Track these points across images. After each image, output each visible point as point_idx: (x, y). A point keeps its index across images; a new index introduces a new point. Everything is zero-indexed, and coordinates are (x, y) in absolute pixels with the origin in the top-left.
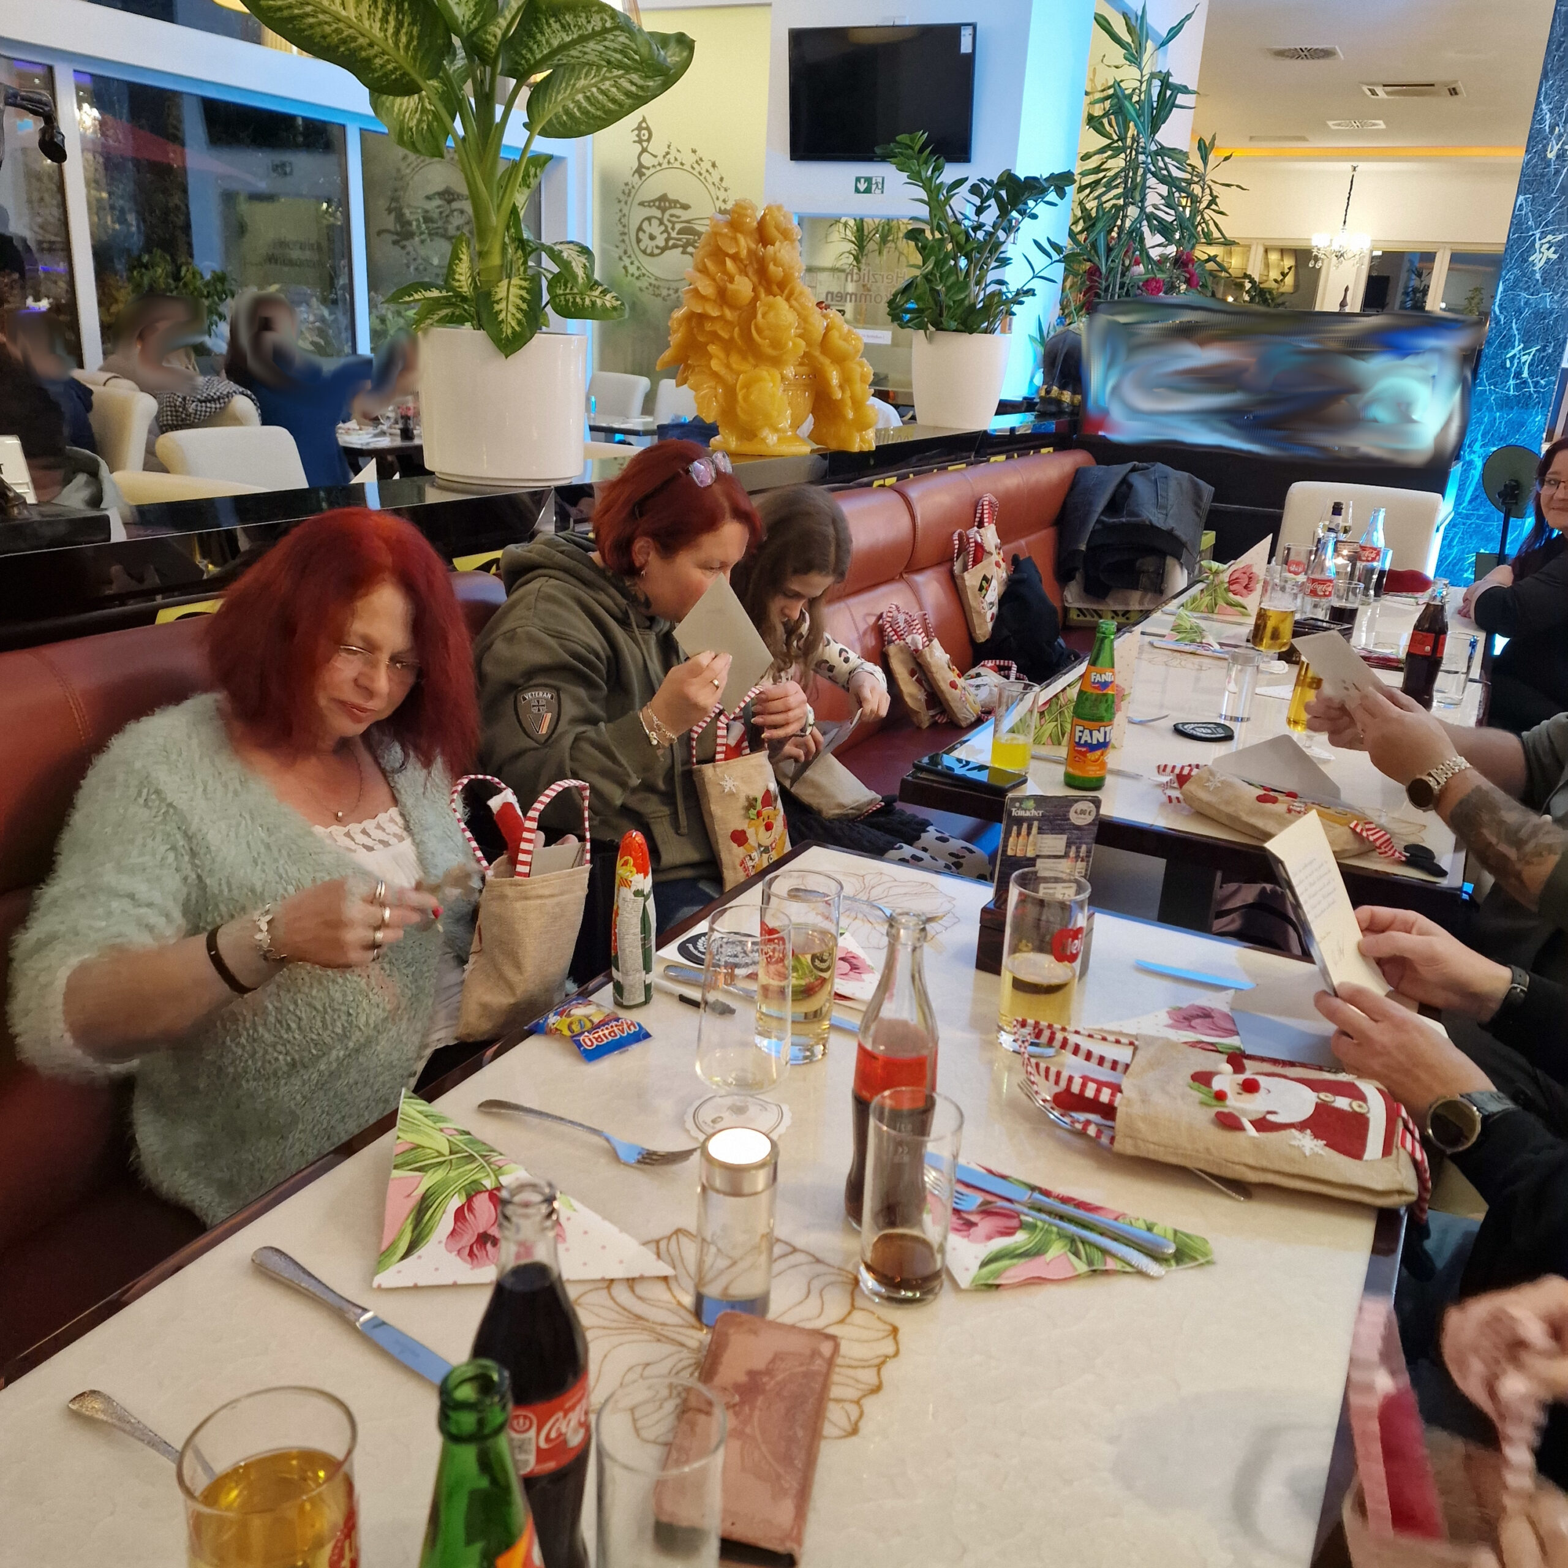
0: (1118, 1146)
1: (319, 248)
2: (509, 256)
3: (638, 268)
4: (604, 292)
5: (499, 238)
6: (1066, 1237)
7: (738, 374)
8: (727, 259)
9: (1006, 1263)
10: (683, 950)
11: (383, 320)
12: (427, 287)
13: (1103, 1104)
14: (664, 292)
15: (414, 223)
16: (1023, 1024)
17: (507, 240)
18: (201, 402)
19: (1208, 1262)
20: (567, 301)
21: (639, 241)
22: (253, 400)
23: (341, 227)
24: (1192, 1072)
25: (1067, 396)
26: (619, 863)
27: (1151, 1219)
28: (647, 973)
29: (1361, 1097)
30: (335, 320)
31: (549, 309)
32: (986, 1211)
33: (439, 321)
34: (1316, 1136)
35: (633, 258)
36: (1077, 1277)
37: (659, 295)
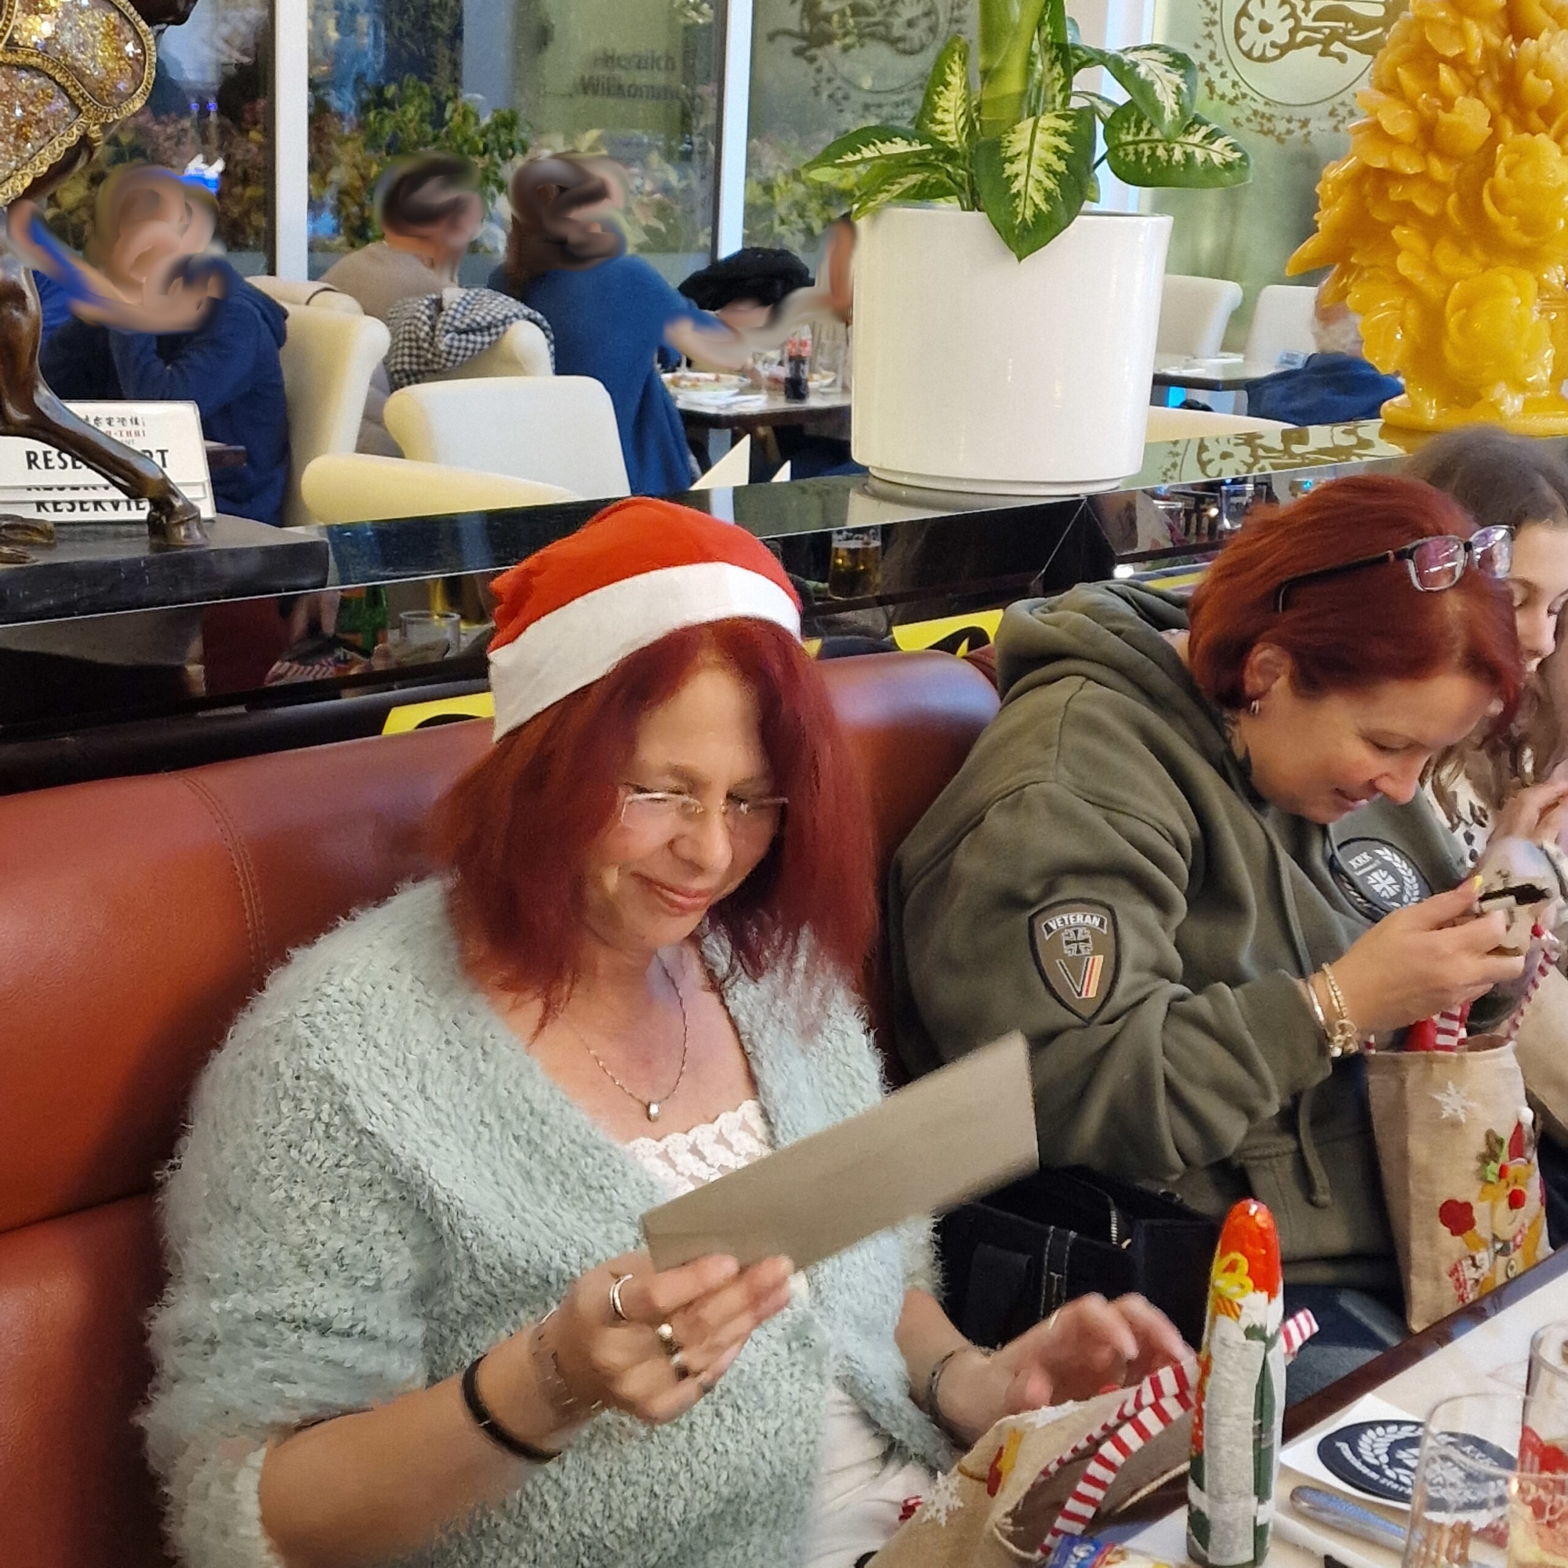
1: (670, 67)
2: (1037, 76)
3: (1234, 84)
4: (1212, 136)
5: (1023, 44)
7: (1451, 282)
8: (1441, 66)
10: (1327, 1452)
11: (768, 188)
12: (886, 134)
14: (1281, 126)
15: (836, 18)
17: (1036, 47)
18: (460, 332)
20: (1139, 154)
21: (1239, 34)
22: (544, 329)
23: (707, 27)
26: (1218, 1264)
28: (1261, 1501)
30: (687, 190)
31: (1104, 172)
33: (900, 196)
35: (1227, 66)
37: (1271, 132)
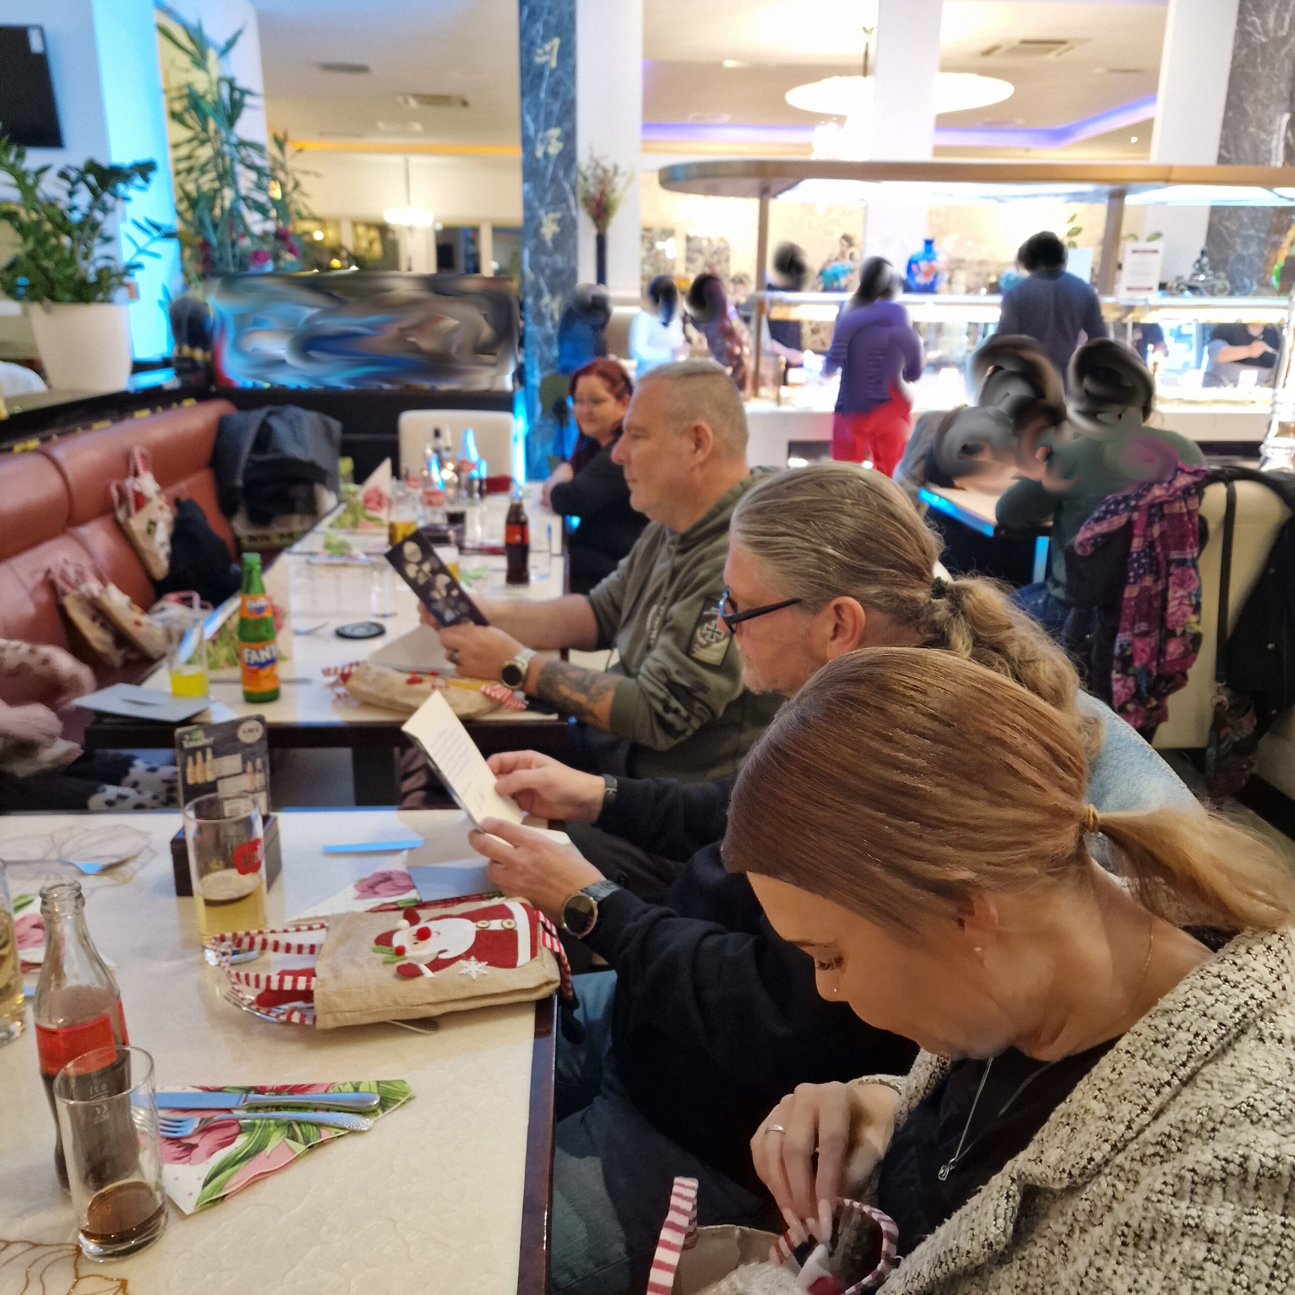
0: (320, 1025)
6: (284, 1124)
9: (228, 1172)
13: (301, 991)
16: (222, 939)
19: (409, 1099)
24: (375, 937)
25: (199, 354)
27: (355, 1080)
29: (508, 915)
32: (206, 1129)
34: (480, 960)
36: (298, 1158)
